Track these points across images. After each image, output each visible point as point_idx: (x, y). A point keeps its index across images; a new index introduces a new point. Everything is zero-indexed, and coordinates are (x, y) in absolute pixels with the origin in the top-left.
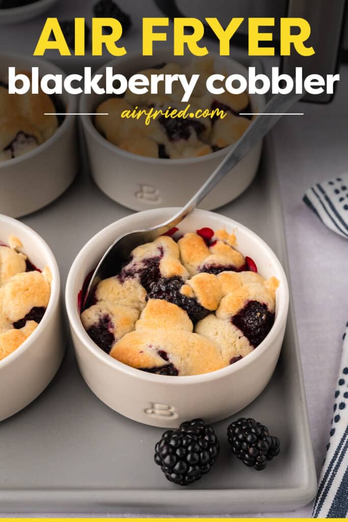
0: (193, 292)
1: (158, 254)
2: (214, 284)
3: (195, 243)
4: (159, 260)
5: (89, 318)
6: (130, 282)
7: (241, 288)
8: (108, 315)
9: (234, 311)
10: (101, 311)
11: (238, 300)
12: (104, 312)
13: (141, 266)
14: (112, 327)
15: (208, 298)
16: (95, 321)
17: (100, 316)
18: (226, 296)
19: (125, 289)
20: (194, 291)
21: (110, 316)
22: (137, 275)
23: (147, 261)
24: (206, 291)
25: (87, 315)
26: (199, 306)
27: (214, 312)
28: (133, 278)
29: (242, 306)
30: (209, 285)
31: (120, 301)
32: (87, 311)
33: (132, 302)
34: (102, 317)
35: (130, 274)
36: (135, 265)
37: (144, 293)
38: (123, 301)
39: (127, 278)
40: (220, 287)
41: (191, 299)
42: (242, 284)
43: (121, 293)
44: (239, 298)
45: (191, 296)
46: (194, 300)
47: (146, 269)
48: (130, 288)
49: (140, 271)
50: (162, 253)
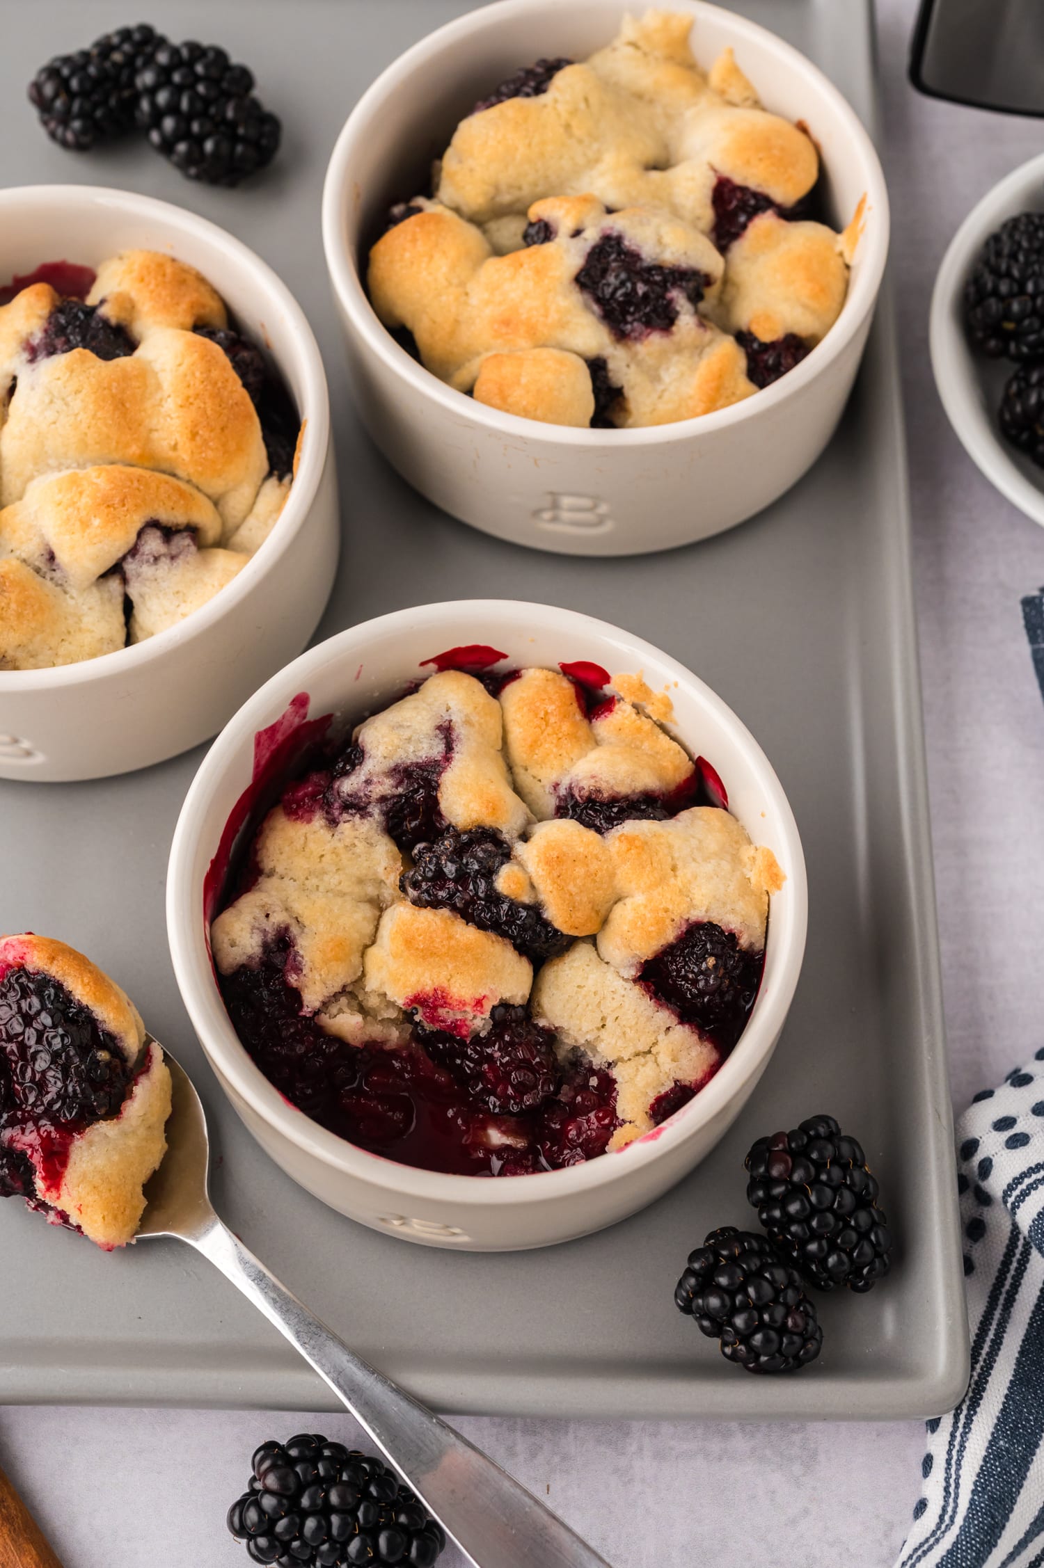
0: (533, 887)
1: (437, 750)
2: (594, 866)
3: (551, 708)
4: (440, 774)
5: (233, 945)
6: (354, 828)
7: (672, 881)
8: (287, 929)
9: (647, 949)
10: (267, 916)
11: (659, 922)
12: (279, 918)
13: (385, 787)
14: (298, 970)
15: (573, 908)
16: (250, 951)
17: (265, 932)
18: (628, 901)
19: (340, 845)
20: (536, 885)
21: (295, 930)
22: (375, 810)
23: (403, 773)
24: (571, 888)
25: (228, 934)
26: (546, 924)
27: (593, 940)
28: (362, 817)
29: (670, 936)
30: (580, 871)
31: (326, 878)
32: (227, 917)
33: (361, 881)
34: (270, 937)
35: (356, 806)
36: (368, 782)
37: (395, 860)
38: (332, 880)
39: (345, 816)
40: (612, 875)
41: (526, 907)
42: (674, 869)
43: (327, 858)
44: (661, 914)
45: (526, 899)
46: (535, 909)
47: (400, 796)
48: (354, 845)
49: (383, 799)
50: (449, 748)
